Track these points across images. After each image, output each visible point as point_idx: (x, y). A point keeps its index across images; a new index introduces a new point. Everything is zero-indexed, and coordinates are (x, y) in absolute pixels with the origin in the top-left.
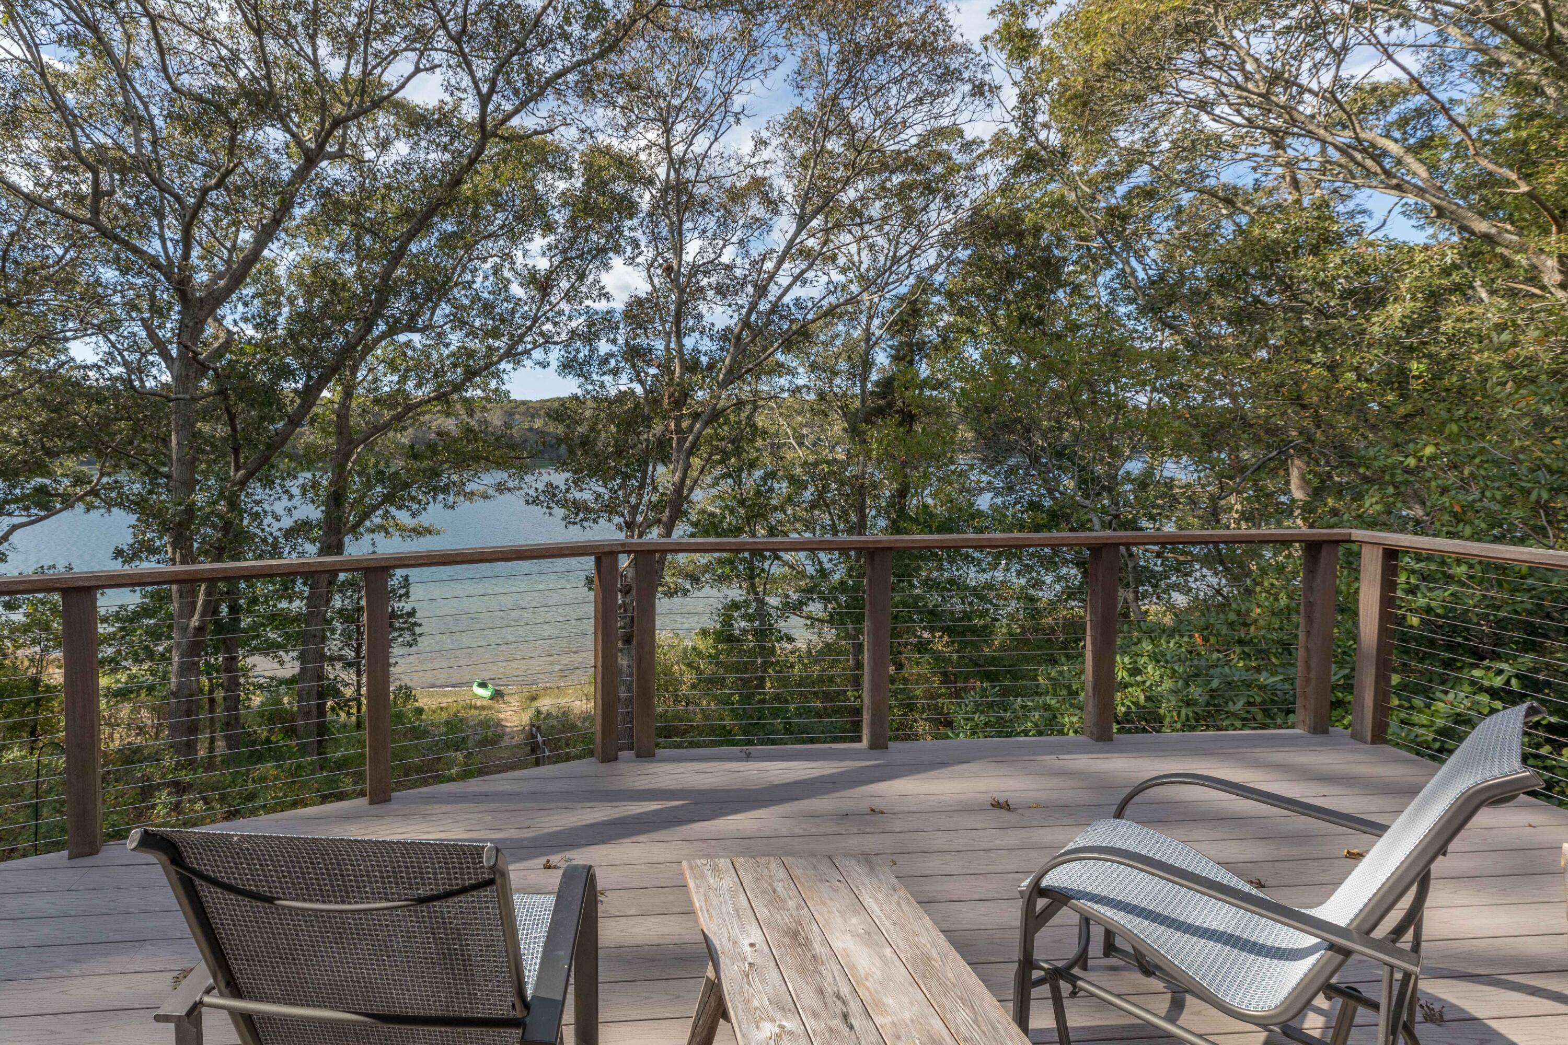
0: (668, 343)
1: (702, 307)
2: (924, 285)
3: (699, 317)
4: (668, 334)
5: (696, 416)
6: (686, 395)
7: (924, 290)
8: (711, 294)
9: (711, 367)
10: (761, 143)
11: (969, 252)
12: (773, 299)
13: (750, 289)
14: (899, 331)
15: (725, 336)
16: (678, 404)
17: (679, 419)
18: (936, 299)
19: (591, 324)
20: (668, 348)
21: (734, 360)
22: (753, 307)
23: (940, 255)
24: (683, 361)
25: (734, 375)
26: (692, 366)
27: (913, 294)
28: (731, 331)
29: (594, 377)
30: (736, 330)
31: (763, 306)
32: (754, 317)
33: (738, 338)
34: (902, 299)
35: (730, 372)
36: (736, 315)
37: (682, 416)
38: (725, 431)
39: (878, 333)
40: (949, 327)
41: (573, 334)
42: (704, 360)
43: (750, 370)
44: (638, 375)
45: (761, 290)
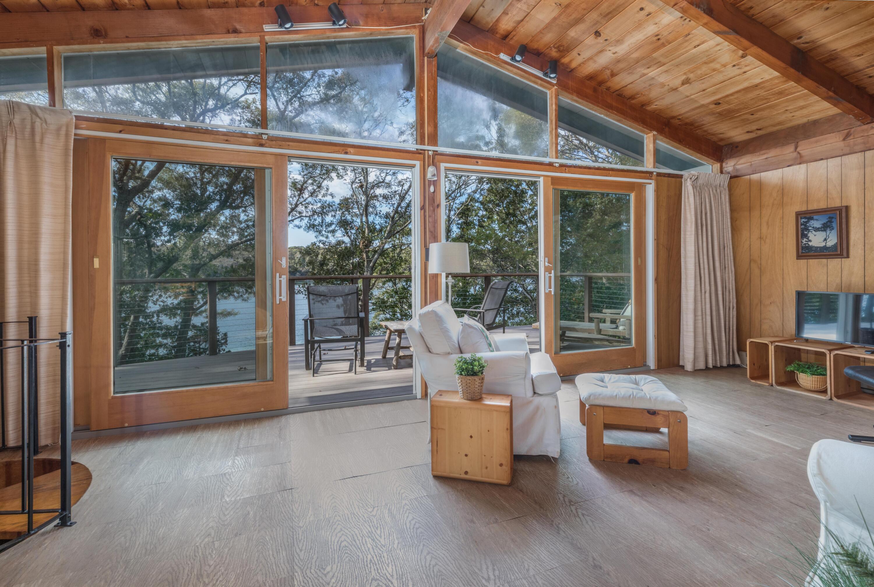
0: (362, 220)
1: (377, 204)
2: (472, 199)
3: (375, 207)
4: (362, 215)
5: (375, 252)
6: (370, 242)
7: (471, 200)
8: (380, 199)
9: (381, 230)
10: (402, 133)
11: (488, 186)
12: (408, 202)
13: (397, 197)
14: (461, 217)
15: (387, 216)
16: (367, 246)
17: (367, 253)
18: (477, 204)
19: (322, 207)
20: (362, 222)
21: (391, 227)
22: (399, 205)
23: (477, 186)
24: (369, 227)
25: (391, 234)
26: (372, 230)
27: (466, 202)
28: (389, 214)
29: (324, 232)
30: (392, 215)
31: (403, 204)
32: (399, 209)
33: (393, 218)
34: (462, 204)
35: (390, 232)
36: (392, 208)
37: (369, 251)
38: (388, 260)
39: (453, 217)
40: (483, 216)
41: (314, 212)
42: (378, 227)
43: (398, 232)
44: (347, 233)
45: (402, 198)
